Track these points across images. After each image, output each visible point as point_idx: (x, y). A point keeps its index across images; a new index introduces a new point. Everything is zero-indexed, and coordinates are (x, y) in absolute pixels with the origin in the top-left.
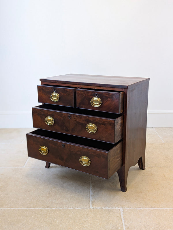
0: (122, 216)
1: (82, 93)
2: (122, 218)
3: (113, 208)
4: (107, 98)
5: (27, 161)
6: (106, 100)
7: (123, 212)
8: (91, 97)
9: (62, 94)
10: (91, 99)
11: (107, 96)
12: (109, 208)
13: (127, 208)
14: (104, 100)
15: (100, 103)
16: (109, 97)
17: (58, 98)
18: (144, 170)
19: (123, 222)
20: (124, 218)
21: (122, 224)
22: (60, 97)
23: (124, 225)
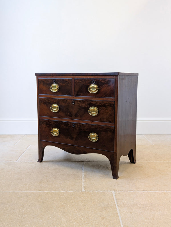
0: (114, 197)
1: (80, 81)
2: (115, 198)
3: (105, 191)
4: (103, 84)
5: (20, 158)
6: (103, 86)
7: (115, 194)
8: (88, 85)
9: (61, 84)
10: (88, 86)
11: (104, 82)
12: (101, 191)
13: (119, 191)
14: (101, 86)
15: (97, 90)
16: (105, 83)
17: (57, 89)
18: (135, 163)
19: (116, 202)
20: (116, 198)
21: (115, 203)
22: (59, 88)
23: (116, 204)
